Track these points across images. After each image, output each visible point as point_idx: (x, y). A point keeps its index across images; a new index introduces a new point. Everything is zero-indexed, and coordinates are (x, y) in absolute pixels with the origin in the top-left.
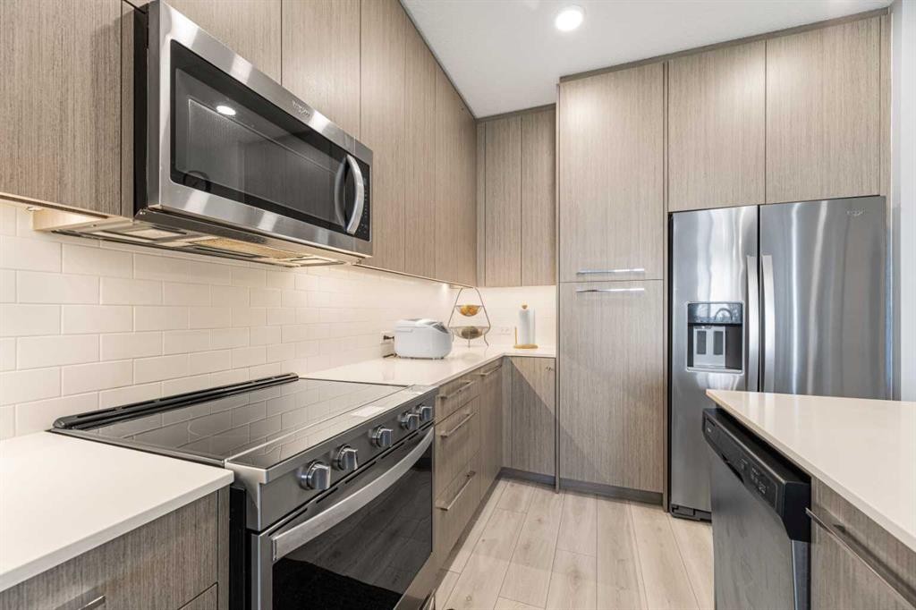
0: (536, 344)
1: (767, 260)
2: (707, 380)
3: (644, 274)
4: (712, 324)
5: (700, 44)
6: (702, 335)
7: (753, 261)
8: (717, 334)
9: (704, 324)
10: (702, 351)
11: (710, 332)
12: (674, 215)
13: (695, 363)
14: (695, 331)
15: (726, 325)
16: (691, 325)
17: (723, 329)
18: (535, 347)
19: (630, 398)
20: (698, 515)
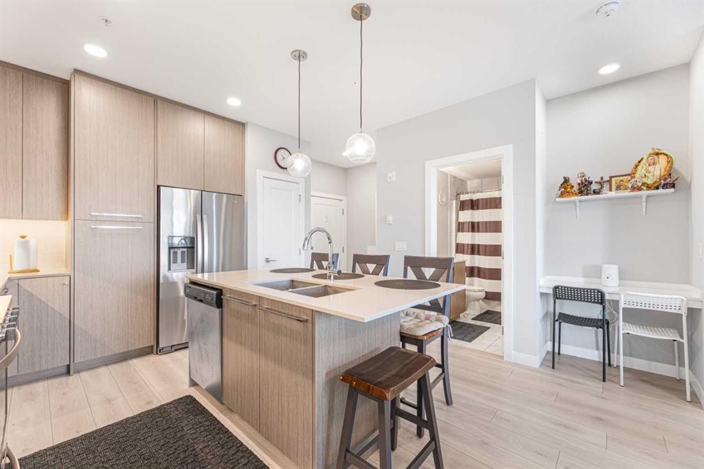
0: (38, 268)
1: (205, 217)
2: (172, 277)
3: (142, 218)
4: (180, 247)
5: (176, 100)
6: (175, 253)
7: (199, 217)
8: (183, 252)
9: (177, 248)
10: (175, 262)
11: (179, 252)
12: (162, 187)
13: (172, 268)
14: (172, 251)
15: (187, 248)
16: (170, 248)
17: (185, 250)
18: (38, 271)
19: (133, 295)
20: (174, 348)
